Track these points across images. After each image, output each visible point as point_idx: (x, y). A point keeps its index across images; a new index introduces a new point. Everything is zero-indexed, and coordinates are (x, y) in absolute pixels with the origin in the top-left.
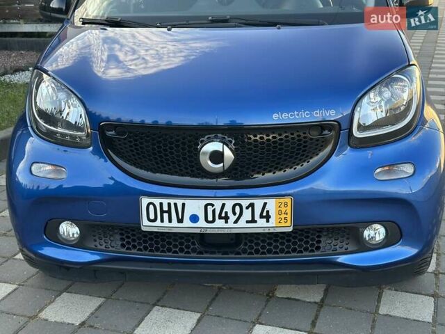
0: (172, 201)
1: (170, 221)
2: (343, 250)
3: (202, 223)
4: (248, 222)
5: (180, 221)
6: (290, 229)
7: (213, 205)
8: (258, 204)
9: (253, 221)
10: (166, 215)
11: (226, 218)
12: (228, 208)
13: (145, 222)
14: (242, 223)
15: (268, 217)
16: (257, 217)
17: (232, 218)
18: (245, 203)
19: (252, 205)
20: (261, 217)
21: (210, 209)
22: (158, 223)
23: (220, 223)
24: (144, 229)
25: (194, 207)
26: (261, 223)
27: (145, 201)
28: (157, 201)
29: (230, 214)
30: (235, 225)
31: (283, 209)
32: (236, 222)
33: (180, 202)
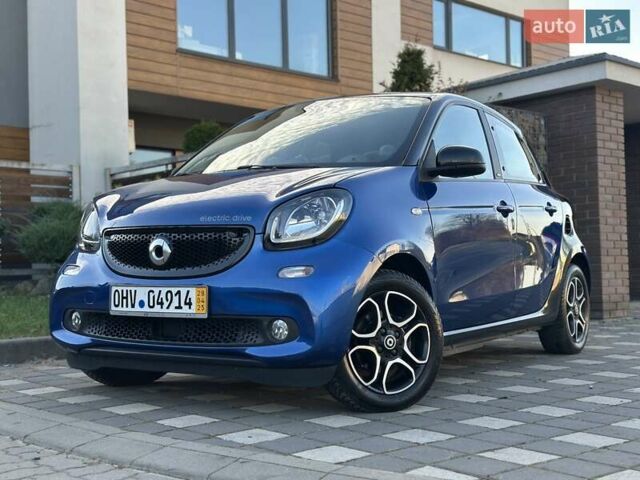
0: (129, 289)
1: (127, 306)
2: (252, 342)
3: (146, 309)
4: (176, 308)
5: (133, 306)
6: (206, 316)
7: (153, 291)
8: (184, 291)
9: (179, 307)
10: (125, 301)
11: (162, 304)
12: (163, 295)
13: (113, 308)
14: (172, 309)
15: (189, 304)
16: (182, 304)
17: (166, 304)
18: (174, 290)
19: (179, 292)
20: (186, 304)
21: (152, 295)
22: (120, 308)
23: (157, 308)
24: (112, 313)
25: (142, 293)
26: (185, 309)
27: (114, 289)
28: (120, 289)
29: (164, 300)
30: (167, 311)
31: (201, 297)
32: (168, 308)
33: (133, 289)
